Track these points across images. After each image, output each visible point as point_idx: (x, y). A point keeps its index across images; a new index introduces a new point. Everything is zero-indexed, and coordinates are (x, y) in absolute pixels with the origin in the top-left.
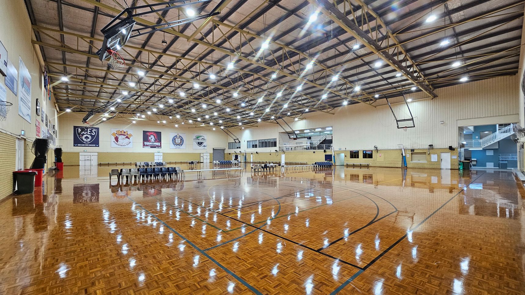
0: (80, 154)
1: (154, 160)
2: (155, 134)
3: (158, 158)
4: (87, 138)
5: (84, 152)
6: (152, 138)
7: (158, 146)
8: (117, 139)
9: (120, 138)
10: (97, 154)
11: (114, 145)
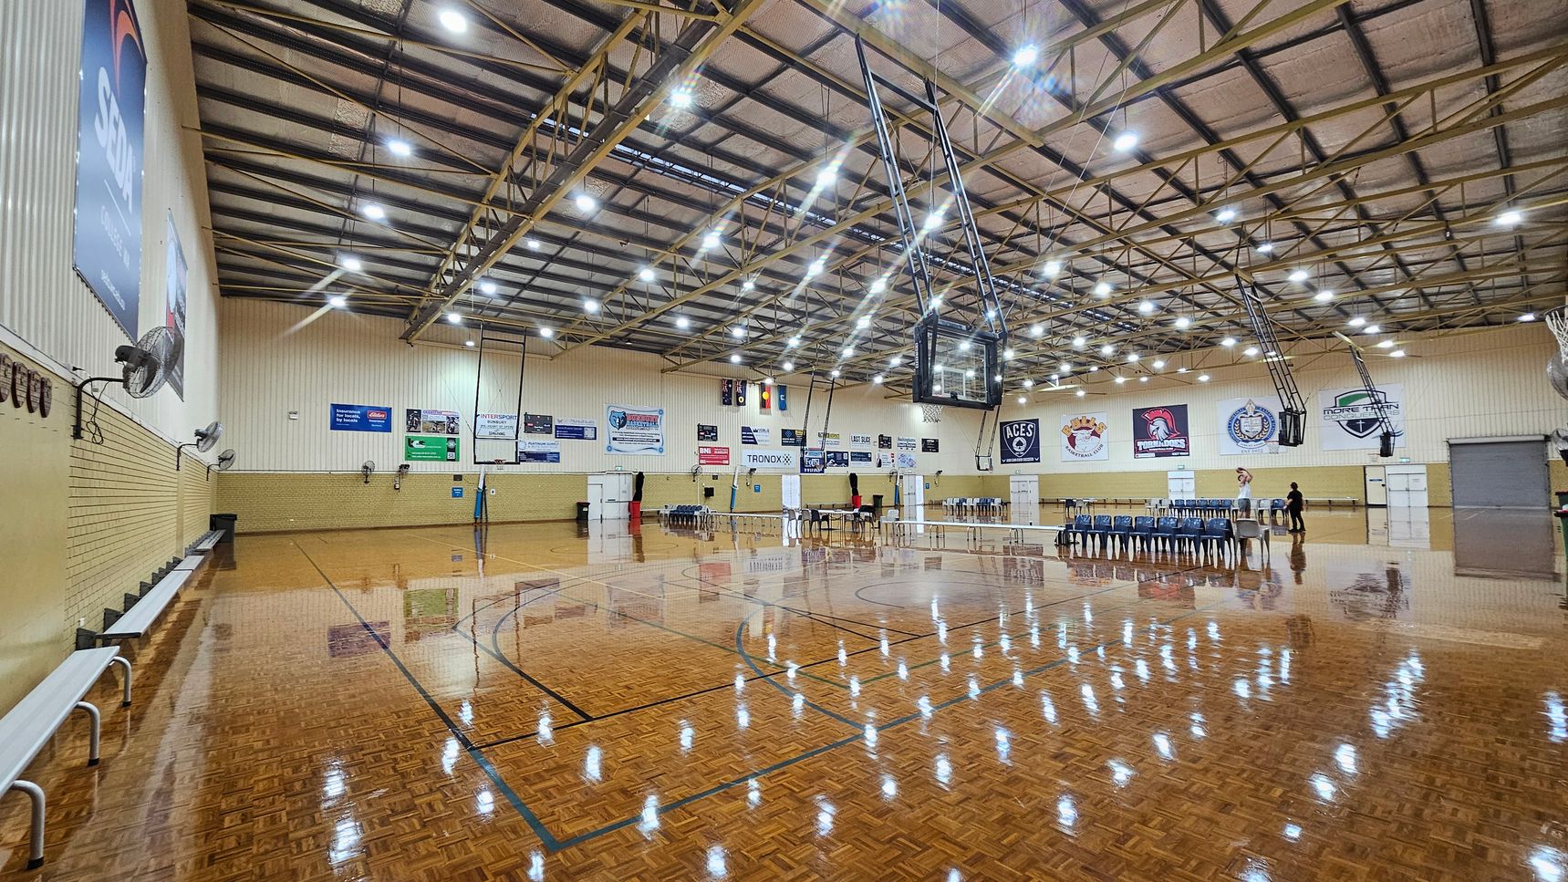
0: (1012, 478)
1: (1166, 491)
2: (1167, 415)
3: (1183, 488)
4: (1019, 444)
5: (1016, 474)
6: (1159, 427)
7: (1178, 450)
8: (1072, 440)
9: (1080, 435)
10: (1036, 478)
11: (1067, 455)
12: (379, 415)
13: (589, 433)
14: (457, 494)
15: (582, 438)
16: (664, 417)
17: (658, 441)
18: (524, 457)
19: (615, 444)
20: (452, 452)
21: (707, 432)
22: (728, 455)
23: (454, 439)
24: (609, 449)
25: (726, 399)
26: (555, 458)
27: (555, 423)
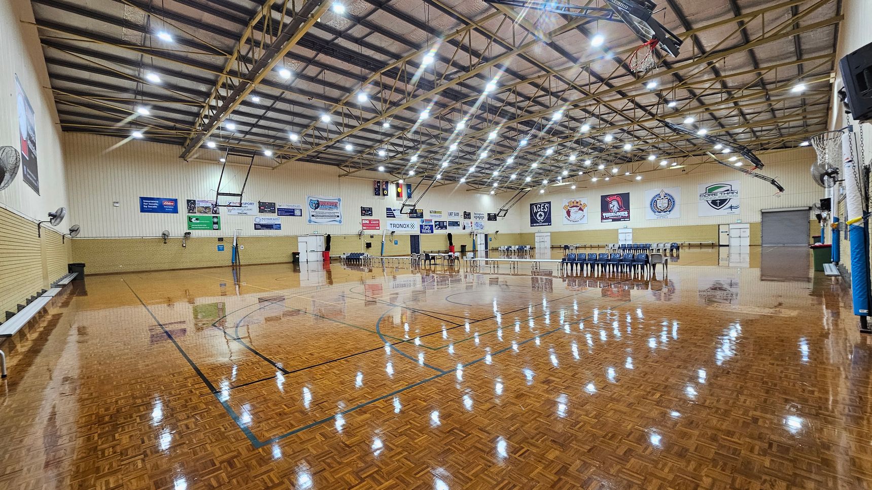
0: (536, 235)
1: (617, 239)
2: (619, 199)
3: (626, 239)
4: (541, 215)
5: (539, 232)
6: (614, 205)
7: (624, 218)
8: (568, 213)
9: (573, 210)
10: (549, 234)
11: (566, 221)
12: (170, 204)
13: (297, 212)
14: (221, 249)
15: (294, 215)
16: (341, 202)
17: (338, 216)
18: (260, 227)
19: (313, 219)
20: (215, 224)
21: (366, 211)
22: (379, 224)
23: (217, 217)
24: (310, 221)
25: (377, 192)
26: (278, 227)
27: (277, 207)
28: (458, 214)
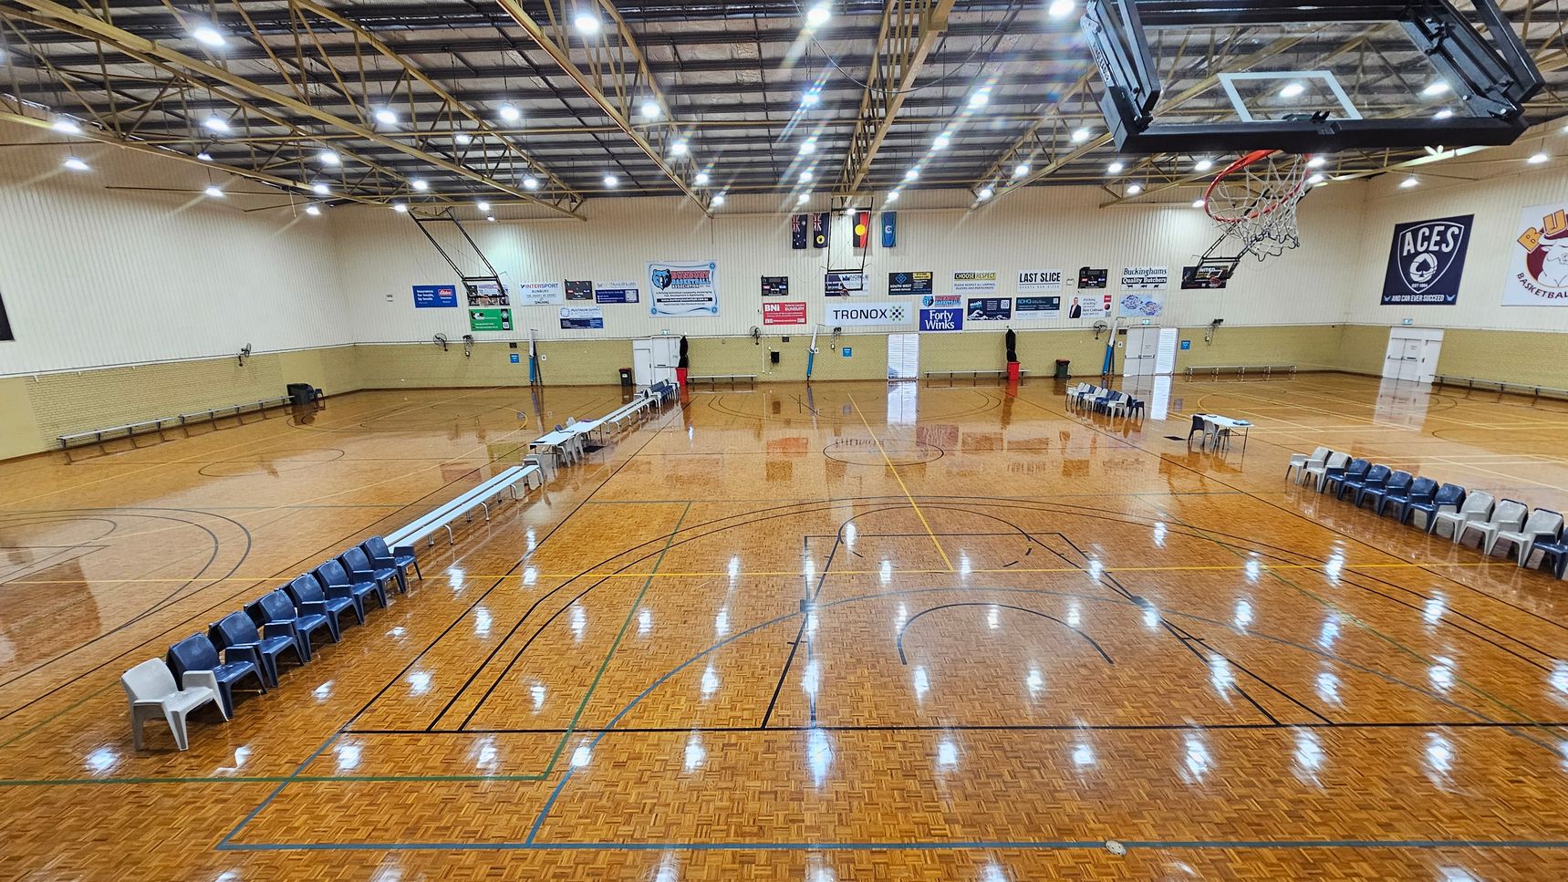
0: (1394, 333)
4: (1424, 267)
5: (1405, 326)
9: (1557, 249)
10: (1440, 336)
11: (1519, 292)
12: (446, 293)
13: (630, 296)
14: (515, 360)
15: (624, 301)
16: (717, 271)
17: (710, 299)
18: (569, 325)
19: (660, 306)
20: (505, 321)
21: (774, 285)
22: (804, 312)
23: (506, 310)
24: (654, 311)
25: (799, 243)
26: (599, 323)
27: (595, 288)
28: (1055, 277)
